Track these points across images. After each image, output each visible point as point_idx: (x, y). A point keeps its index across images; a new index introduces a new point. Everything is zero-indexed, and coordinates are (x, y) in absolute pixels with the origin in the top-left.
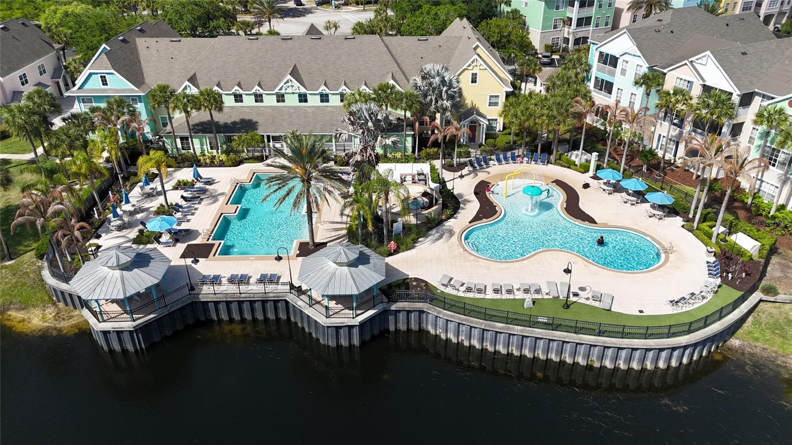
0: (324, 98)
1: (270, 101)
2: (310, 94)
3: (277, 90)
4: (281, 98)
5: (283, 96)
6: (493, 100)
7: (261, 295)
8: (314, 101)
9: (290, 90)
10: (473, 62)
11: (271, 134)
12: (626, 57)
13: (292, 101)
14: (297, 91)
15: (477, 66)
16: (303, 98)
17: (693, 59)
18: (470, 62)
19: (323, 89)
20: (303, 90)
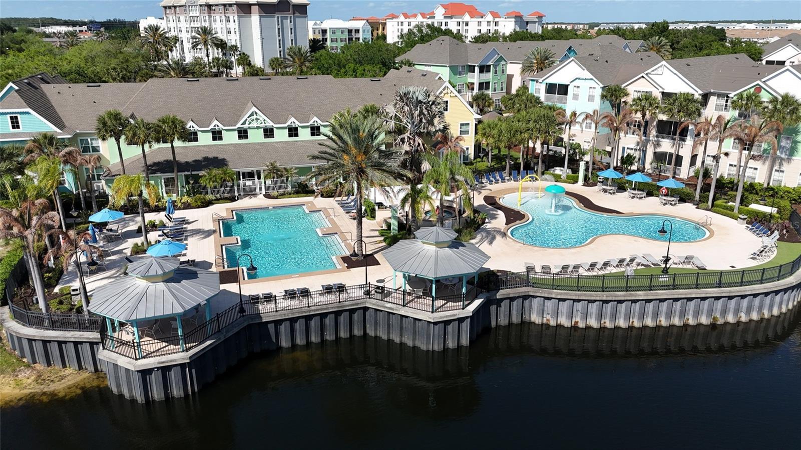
0: (293, 132)
1: (230, 138)
2: (278, 128)
3: (239, 125)
4: (243, 134)
5: (246, 131)
6: (464, 128)
7: (335, 305)
8: (282, 136)
9: (254, 124)
10: (444, 89)
11: (242, 170)
12: (577, 83)
13: (256, 137)
14: (263, 125)
15: (447, 93)
16: (269, 133)
17: (649, 71)
18: (441, 89)
19: (292, 121)
20: (270, 124)
